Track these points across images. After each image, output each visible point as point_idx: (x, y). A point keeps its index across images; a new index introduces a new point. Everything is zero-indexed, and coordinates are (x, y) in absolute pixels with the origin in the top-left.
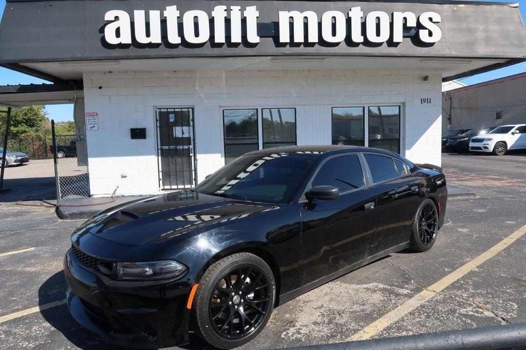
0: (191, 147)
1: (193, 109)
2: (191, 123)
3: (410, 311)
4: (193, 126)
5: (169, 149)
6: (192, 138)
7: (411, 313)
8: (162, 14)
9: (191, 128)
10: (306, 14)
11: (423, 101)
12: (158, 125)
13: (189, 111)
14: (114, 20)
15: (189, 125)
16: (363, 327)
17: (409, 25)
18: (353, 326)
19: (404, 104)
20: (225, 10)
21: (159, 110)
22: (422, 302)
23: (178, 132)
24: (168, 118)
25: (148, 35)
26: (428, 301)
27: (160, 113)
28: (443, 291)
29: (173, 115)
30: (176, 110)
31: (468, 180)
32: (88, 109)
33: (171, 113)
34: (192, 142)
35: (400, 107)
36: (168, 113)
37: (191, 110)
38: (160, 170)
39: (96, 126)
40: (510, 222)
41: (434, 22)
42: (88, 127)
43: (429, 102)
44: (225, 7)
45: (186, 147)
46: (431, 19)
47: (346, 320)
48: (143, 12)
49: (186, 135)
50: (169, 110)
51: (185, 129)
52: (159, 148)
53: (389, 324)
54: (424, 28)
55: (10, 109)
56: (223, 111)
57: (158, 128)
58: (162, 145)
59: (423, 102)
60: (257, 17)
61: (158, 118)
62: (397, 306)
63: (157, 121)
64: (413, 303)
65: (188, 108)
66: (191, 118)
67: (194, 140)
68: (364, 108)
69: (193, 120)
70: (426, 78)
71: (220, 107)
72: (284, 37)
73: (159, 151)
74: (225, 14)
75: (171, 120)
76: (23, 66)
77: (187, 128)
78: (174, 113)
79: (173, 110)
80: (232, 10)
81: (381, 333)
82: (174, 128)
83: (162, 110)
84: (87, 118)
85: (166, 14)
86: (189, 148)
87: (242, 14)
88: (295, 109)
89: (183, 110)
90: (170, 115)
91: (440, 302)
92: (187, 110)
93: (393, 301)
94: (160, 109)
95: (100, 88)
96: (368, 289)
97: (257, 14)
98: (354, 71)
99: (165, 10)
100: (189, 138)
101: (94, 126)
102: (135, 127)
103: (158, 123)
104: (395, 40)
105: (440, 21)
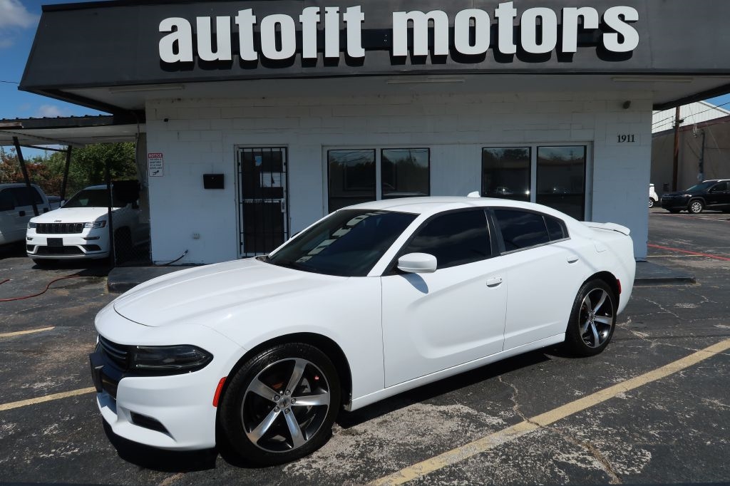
0: (283, 200)
1: (286, 148)
2: (284, 167)
3: (483, 450)
4: (287, 172)
5: (254, 204)
6: (285, 189)
7: (482, 454)
8: (232, 21)
9: (284, 175)
10: (432, 14)
11: (622, 138)
12: (240, 171)
13: (281, 152)
14: (170, 30)
15: (280, 171)
16: (401, 467)
17: (586, 27)
18: (392, 464)
19: (592, 142)
20: (318, 13)
21: (241, 150)
22: (511, 438)
23: (266, 180)
24: (254, 161)
25: (214, 49)
26: (519, 439)
27: (243, 154)
28: (552, 425)
29: (260, 157)
30: (264, 150)
31: (694, 259)
32: (151, 148)
33: (258, 154)
34: (285, 194)
35: (585, 147)
36: (253, 154)
37: (283, 150)
38: (242, 231)
39: (161, 170)
40: (723, 326)
41: (628, 22)
42: (151, 172)
43: (631, 140)
44: (318, 9)
45: (276, 201)
46: (622, 17)
47: (385, 454)
48: (208, 18)
49: (277, 185)
50: (255, 150)
51: (276, 175)
52: (241, 201)
53: (440, 467)
54: (611, 30)
55: (70, 148)
56: (328, 152)
57: (240, 175)
58: (244, 197)
59: (621, 140)
60: (362, 22)
61: (240, 161)
62: (471, 441)
63: (239, 164)
64: (498, 439)
65: (280, 148)
66: (284, 161)
67: (287, 191)
68: (531, 148)
69: (286, 164)
70: (626, 105)
71: (323, 146)
72: (400, 49)
73: (241, 205)
74: (318, 18)
75: (258, 163)
76: (67, 93)
77: (278, 174)
78: (262, 154)
79: (260, 150)
80: (327, 12)
81: (422, 479)
82: (261, 174)
83: (245, 150)
84: (149, 160)
85: (238, 20)
86: (280, 201)
87: (341, 17)
88: (429, 149)
89: (274, 150)
90: (256, 158)
91: (538, 441)
92: (278, 150)
93: (468, 435)
94: (243, 148)
95: (166, 120)
96: (444, 412)
97: (362, 17)
98: (516, 95)
99: (237, 15)
100: (282, 188)
101: (158, 171)
102: (209, 172)
103: (240, 167)
104: (565, 49)
105: (637, 19)
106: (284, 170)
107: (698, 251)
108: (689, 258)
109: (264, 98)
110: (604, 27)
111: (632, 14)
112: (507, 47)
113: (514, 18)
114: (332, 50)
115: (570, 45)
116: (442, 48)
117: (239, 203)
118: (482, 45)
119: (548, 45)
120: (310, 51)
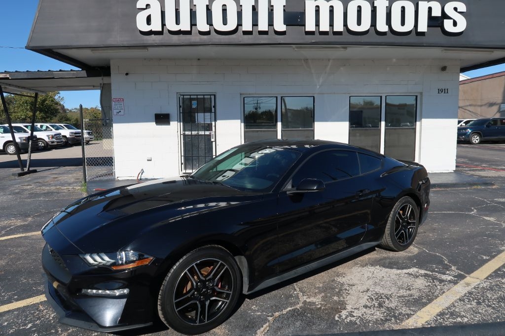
0: (213, 132)
1: (215, 96)
2: (213, 109)
3: (458, 298)
4: (215, 112)
5: (191, 135)
6: (213, 125)
7: (460, 300)
9: (213, 114)
10: (332, 3)
11: (440, 91)
12: (181, 111)
13: (211, 98)
15: (210, 111)
16: (415, 312)
17: (433, 15)
18: (404, 310)
19: (421, 93)
21: (182, 97)
22: (469, 289)
23: (200, 118)
24: (191, 105)
25: (178, 22)
26: (475, 288)
27: (183, 99)
28: (487, 278)
29: (196, 102)
30: (199, 97)
31: (481, 170)
32: (115, 94)
33: (194, 99)
34: (213, 128)
35: (417, 96)
36: (191, 100)
37: (213, 97)
38: (183, 155)
39: (122, 111)
41: (460, 13)
42: (115, 112)
43: (446, 92)
46: (455, 9)
47: (396, 304)
49: (208, 122)
50: (192, 97)
51: (207, 115)
52: (182, 133)
53: (441, 310)
54: (449, 18)
55: (37, 94)
56: (244, 98)
57: (181, 114)
58: (184, 130)
59: (440, 92)
60: (284, 6)
61: (181, 105)
62: (444, 292)
63: (180, 107)
64: (460, 289)
65: (210, 95)
66: (213, 105)
67: (215, 126)
68: (381, 97)
69: (215, 107)
70: (444, 69)
71: (241, 94)
72: (310, 26)
73: (182, 136)
74: (253, 2)
75: (194, 106)
76: (57, 52)
77: (209, 114)
78: (197, 99)
79: (196, 97)
81: (435, 319)
82: (196, 114)
83: (185, 97)
84: (113, 103)
86: (210, 133)
87: (269, 2)
88: (314, 97)
89: (205, 97)
90: (193, 102)
91: (488, 290)
92: (209, 97)
93: (439, 287)
94: (183, 95)
95: (127, 74)
96: (408, 273)
97: (284, 3)
98: (373, 61)
100: (211, 124)
101: (120, 112)
102: (159, 112)
103: (181, 109)
104: (420, 30)
105: (465, 11)
106: (213, 110)
107: (477, 166)
108: (476, 170)
109: (199, 59)
110: (444, 16)
111: (462, 7)
112: (382, 27)
113: (387, 7)
114: (263, 26)
115: (423, 27)
116: (339, 27)
117: (181, 135)
118: (366, 25)
119: (409, 26)
120: (247, 26)
